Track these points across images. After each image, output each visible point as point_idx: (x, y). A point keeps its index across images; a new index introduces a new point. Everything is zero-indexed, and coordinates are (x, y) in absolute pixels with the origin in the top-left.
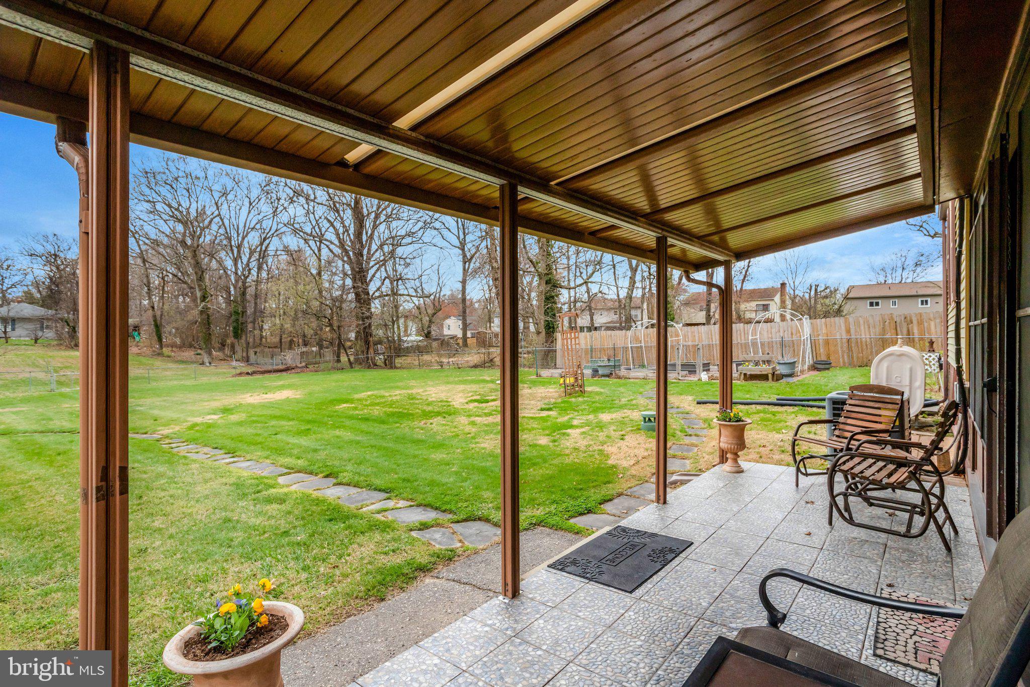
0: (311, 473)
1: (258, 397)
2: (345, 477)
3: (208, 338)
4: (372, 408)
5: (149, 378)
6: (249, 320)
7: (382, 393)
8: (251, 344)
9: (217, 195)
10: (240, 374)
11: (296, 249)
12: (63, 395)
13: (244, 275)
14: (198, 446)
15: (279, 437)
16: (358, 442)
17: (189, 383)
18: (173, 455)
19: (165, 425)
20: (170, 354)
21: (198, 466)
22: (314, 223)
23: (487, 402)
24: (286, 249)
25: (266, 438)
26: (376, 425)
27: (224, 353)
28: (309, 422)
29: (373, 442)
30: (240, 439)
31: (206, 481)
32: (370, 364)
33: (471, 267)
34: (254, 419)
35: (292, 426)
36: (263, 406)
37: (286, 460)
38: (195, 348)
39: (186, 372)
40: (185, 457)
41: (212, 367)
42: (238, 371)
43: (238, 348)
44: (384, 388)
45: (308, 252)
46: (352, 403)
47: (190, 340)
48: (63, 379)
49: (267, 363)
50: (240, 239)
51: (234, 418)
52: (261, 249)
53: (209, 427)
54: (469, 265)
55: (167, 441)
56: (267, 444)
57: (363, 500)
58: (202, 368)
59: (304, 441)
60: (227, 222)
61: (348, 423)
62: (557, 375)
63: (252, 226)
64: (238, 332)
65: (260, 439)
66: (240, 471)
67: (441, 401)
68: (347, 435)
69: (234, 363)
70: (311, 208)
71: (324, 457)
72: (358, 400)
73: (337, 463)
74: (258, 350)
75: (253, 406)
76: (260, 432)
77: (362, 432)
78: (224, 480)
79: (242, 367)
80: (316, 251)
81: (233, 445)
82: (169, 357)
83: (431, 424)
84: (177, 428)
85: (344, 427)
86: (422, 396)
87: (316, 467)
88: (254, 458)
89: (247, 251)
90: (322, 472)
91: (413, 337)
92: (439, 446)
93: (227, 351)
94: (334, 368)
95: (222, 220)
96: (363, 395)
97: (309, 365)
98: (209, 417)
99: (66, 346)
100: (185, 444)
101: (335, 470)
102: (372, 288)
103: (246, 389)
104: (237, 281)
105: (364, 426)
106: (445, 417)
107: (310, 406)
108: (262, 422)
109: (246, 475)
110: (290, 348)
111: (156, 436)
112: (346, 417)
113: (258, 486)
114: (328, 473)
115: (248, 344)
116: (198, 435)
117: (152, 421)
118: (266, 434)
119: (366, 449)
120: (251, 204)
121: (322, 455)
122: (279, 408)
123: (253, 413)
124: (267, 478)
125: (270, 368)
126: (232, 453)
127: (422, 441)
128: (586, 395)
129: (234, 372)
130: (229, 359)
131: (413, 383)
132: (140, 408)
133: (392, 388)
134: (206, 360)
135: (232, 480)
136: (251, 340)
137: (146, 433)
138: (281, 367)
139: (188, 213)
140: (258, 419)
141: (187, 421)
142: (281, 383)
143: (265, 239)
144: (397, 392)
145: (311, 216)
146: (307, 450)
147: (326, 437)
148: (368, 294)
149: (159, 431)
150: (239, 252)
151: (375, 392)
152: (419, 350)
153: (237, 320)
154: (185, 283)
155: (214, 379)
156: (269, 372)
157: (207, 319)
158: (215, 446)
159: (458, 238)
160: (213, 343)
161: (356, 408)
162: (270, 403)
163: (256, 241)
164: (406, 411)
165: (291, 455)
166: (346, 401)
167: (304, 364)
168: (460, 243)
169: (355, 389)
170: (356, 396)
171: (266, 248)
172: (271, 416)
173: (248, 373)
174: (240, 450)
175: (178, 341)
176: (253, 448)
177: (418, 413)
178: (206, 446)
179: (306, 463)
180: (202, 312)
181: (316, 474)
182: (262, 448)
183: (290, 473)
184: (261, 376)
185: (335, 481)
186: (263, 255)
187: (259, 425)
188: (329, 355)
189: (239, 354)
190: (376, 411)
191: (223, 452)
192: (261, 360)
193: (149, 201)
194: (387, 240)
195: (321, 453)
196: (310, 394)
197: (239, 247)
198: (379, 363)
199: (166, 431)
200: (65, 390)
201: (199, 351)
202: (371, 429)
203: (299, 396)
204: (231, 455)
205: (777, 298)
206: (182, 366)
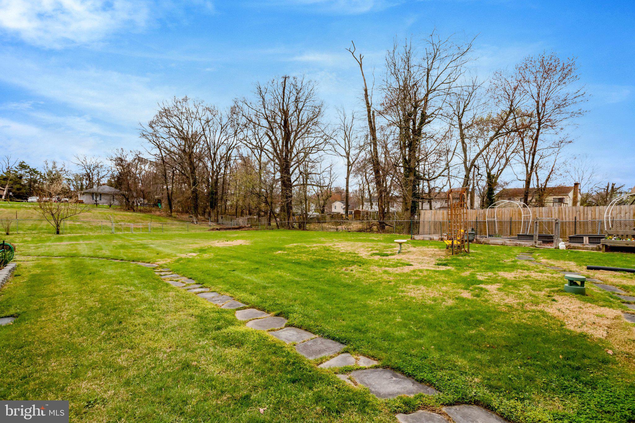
0: (263, 310)
1: (222, 243)
2: (296, 318)
3: (196, 207)
4: (300, 255)
5: (163, 229)
6: (219, 198)
7: (304, 244)
8: (220, 213)
9: (203, 122)
10: (213, 229)
11: (247, 156)
12: (117, 236)
13: (217, 172)
14: (179, 276)
15: (236, 273)
16: (298, 283)
17: (184, 233)
18: (160, 282)
19: (162, 258)
20: (176, 216)
21: (174, 293)
22: (258, 140)
23: (387, 255)
24: (241, 157)
25: (227, 274)
26: (307, 268)
27: (204, 217)
28: (257, 262)
29: (310, 283)
30: (207, 272)
31: (177, 310)
32: (290, 227)
33: (352, 169)
34: (219, 257)
35: (245, 265)
36: (225, 249)
37: (242, 295)
38: (189, 213)
39: (183, 227)
40: (167, 285)
41: (198, 225)
42: (212, 228)
43: (212, 214)
44: (305, 242)
45: (254, 158)
46: (285, 250)
47: (187, 208)
48: (120, 227)
49: (229, 223)
50: (215, 150)
51: (206, 256)
52: (227, 156)
53: (189, 261)
54: (351, 168)
55: (160, 270)
56: (227, 278)
57: (320, 352)
58: (192, 225)
59: (253, 278)
60: (208, 139)
61: (286, 265)
62: (427, 239)
63: (222, 141)
64: (213, 205)
65: (222, 274)
66: (205, 301)
67: (350, 253)
68: (288, 276)
69: (210, 223)
70: (256, 131)
71: (273, 295)
72: (288, 248)
73: (285, 302)
74: (223, 216)
75: (218, 248)
76: (222, 268)
77: (298, 273)
78: (191, 311)
79: (214, 225)
80: (258, 158)
81: (203, 278)
82: (175, 217)
83: (352, 270)
84: (169, 261)
85: (283, 268)
86: (334, 248)
87: (267, 305)
88: (217, 290)
89: (219, 157)
90: (273, 311)
91: (313, 213)
92: (369, 292)
93: (206, 216)
94: (268, 229)
95: (206, 138)
96: (291, 245)
97: (253, 226)
98: (190, 254)
99: (124, 209)
100: (171, 273)
101: (285, 309)
102: (293, 178)
103: (215, 238)
104: (213, 174)
105: (298, 269)
106: (360, 266)
107: (257, 251)
108: (224, 260)
109: (209, 306)
110: (242, 216)
111: (155, 265)
112: (283, 261)
113: (218, 320)
114: (278, 312)
115: (218, 212)
116: (180, 266)
117: (155, 255)
118: (226, 270)
119: (307, 290)
120: (222, 128)
121: (270, 293)
122: (235, 251)
123: (219, 253)
124: (226, 312)
125: (230, 226)
126: (201, 283)
127: (352, 286)
128: (470, 255)
129: (209, 228)
130: (207, 220)
131: (322, 239)
132: (152, 246)
133: (309, 242)
134: (195, 220)
135: (197, 312)
136: (220, 211)
137: (149, 263)
138: (236, 226)
139: (187, 134)
140: (222, 258)
141: (176, 256)
142: (237, 235)
143: (229, 150)
144: (315, 245)
145: (257, 136)
146: (258, 287)
147: (272, 276)
148: (290, 181)
149: (157, 261)
150: (215, 157)
151: (299, 244)
152: (319, 220)
153: (212, 198)
154: (185, 175)
155: (198, 232)
156: (229, 229)
157: (196, 196)
158: (190, 276)
159: (345, 150)
160: (199, 211)
161: (288, 255)
162: (229, 247)
163: (225, 151)
164: (327, 259)
165: (245, 291)
166: (281, 249)
167: (249, 225)
168: (346, 153)
169: (284, 241)
170: (287, 246)
171: (230, 154)
172: (230, 256)
173: (217, 229)
174: (208, 282)
175: (180, 209)
176: (217, 280)
177: (337, 261)
178: (184, 276)
179: (259, 300)
180: (193, 192)
181: (268, 312)
182: (224, 281)
183: (245, 308)
184: (224, 231)
185: (286, 322)
186: (228, 159)
187: (222, 262)
188: (264, 220)
189: (213, 218)
190: (304, 258)
191: (195, 282)
192: (225, 222)
193: (167, 127)
194: (302, 150)
195: (268, 290)
196: (255, 243)
197: (215, 154)
198: (295, 226)
199: (161, 262)
200: (119, 233)
201: (191, 215)
202: (305, 272)
203: (248, 244)
204: (200, 286)
205: (571, 194)
206: (182, 223)
